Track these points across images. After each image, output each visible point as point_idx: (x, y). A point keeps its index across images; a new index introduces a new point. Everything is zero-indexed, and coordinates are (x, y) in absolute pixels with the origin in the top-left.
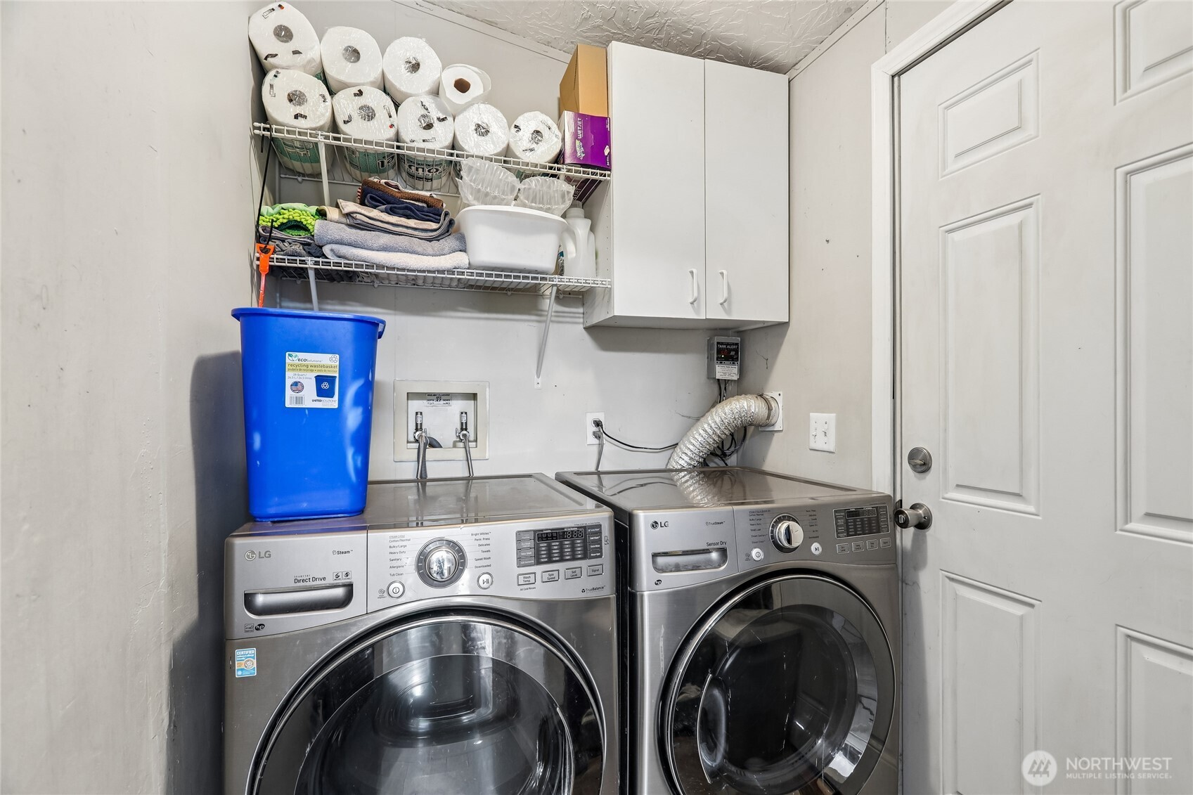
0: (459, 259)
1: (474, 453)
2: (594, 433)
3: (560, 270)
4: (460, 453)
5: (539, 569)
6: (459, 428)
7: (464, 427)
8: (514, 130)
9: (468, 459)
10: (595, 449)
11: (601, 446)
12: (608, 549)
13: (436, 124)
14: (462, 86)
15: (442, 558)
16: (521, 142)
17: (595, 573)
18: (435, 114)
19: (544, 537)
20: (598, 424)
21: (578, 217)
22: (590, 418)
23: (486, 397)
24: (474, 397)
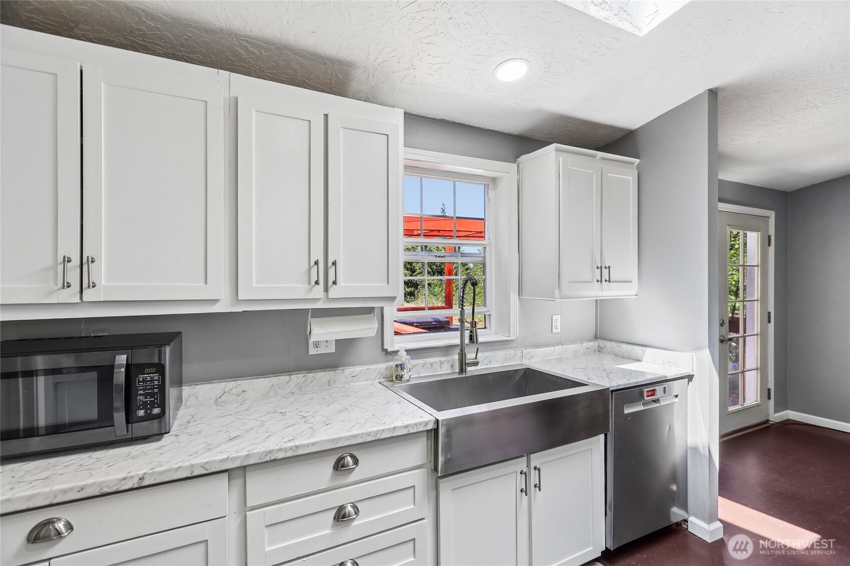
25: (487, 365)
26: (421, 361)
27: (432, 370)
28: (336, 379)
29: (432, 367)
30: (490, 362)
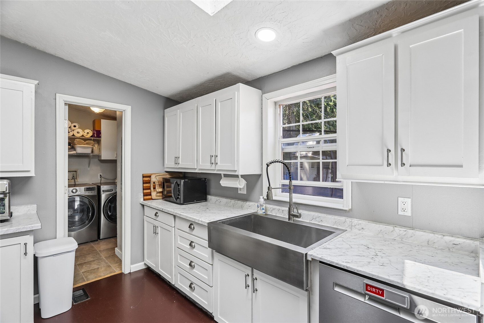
0: (74, 152)
1: (76, 181)
2: (100, 177)
3: (92, 152)
4: (73, 181)
5: (87, 192)
6: (72, 176)
7: (73, 176)
8: (84, 133)
9: (75, 182)
10: (100, 180)
11: (101, 179)
12: (96, 190)
13: (70, 132)
14: (75, 126)
15: (74, 191)
16: (85, 134)
17: (94, 192)
18: (70, 131)
19: (87, 188)
20: (101, 175)
21: (96, 143)
22: (99, 174)
23: (79, 172)
24: (76, 171)
25: (319, 222)
26: (278, 207)
27: (283, 214)
28: (244, 205)
29: (283, 212)
30: (321, 221)
